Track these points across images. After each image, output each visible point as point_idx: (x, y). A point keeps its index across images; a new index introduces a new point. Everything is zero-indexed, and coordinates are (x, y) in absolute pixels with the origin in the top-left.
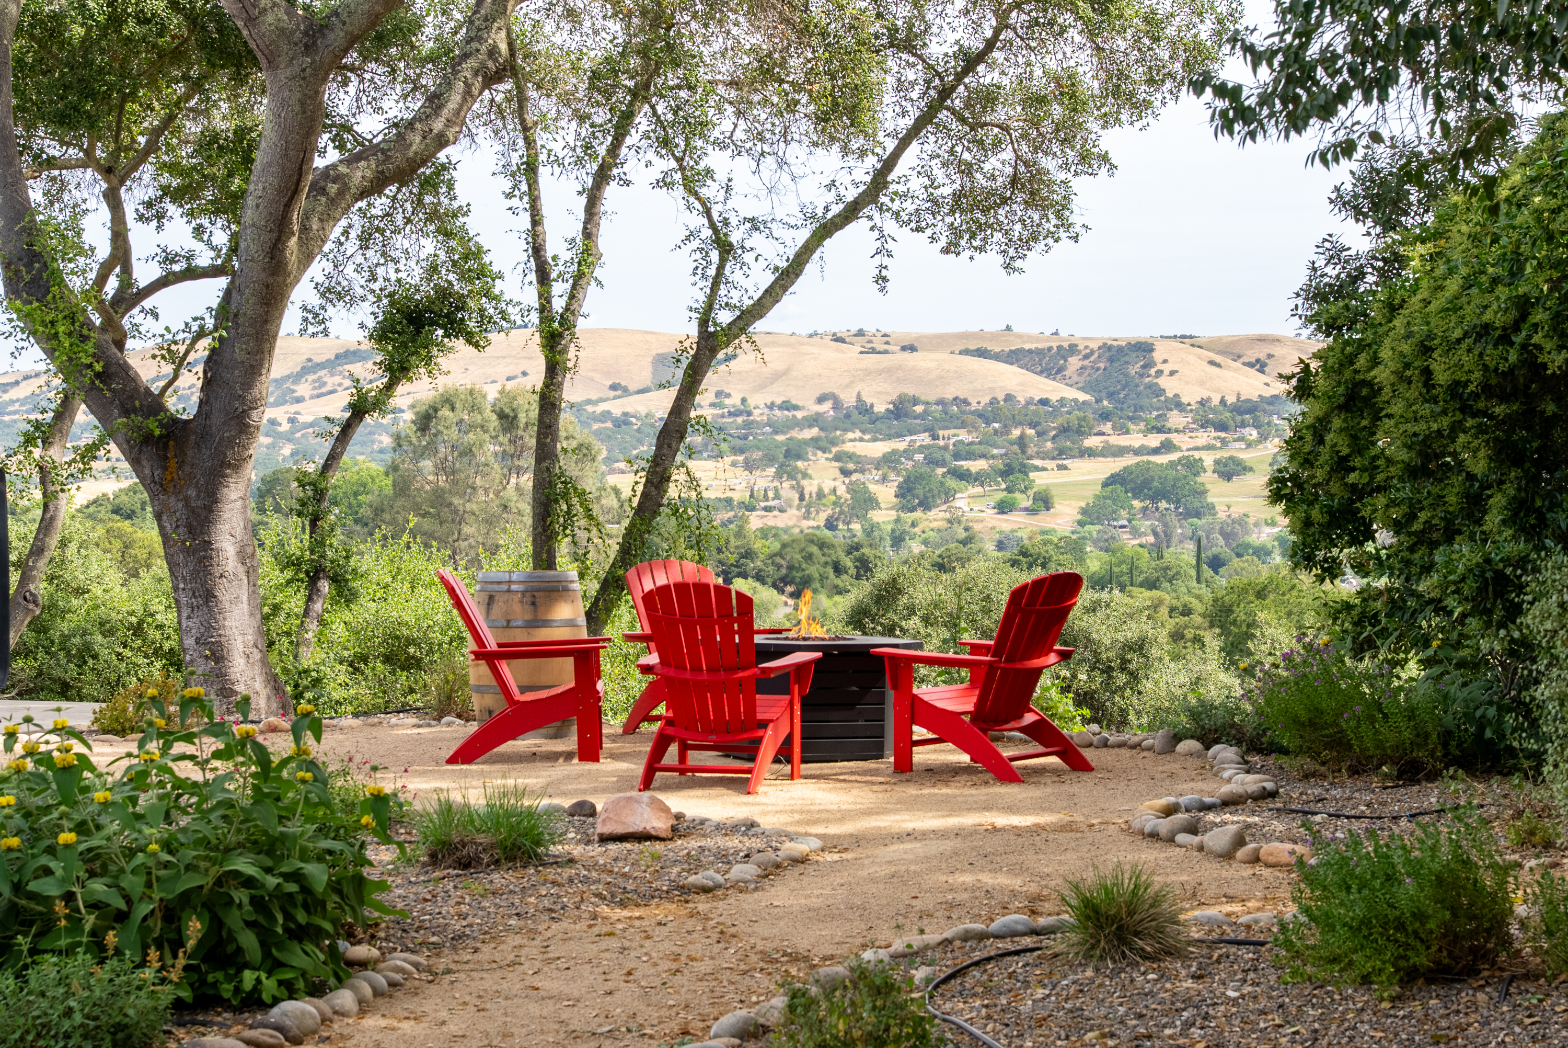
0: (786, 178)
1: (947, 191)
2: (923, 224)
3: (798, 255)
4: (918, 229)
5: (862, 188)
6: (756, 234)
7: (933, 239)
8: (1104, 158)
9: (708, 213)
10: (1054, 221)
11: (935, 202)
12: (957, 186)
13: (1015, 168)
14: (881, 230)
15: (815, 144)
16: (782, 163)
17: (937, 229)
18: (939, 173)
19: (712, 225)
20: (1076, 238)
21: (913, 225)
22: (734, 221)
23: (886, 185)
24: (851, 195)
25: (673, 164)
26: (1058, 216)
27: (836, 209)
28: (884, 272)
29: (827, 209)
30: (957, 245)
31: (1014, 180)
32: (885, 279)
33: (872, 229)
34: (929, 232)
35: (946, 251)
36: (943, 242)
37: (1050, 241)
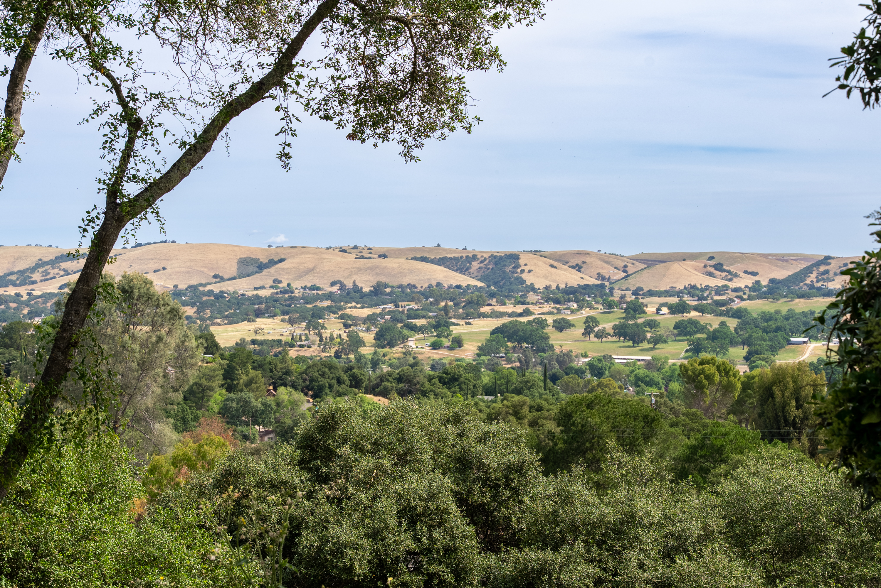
0: (205, 68)
1: (352, 82)
2: (331, 112)
3: (206, 131)
4: (327, 117)
5: (267, 71)
6: (165, 111)
7: (340, 125)
8: (494, 54)
9: (117, 87)
10: (448, 113)
11: (341, 93)
12: (362, 79)
13: (414, 64)
14: (286, 110)
15: (235, 41)
16: (203, 55)
17: (343, 117)
18: (345, 67)
19: (122, 102)
20: (469, 129)
21: (322, 113)
22: (141, 96)
23: (291, 68)
24: (257, 76)
25: (81, 40)
26: (453, 108)
27: (242, 89)
28: (287, 150)
29: (232, 87)
30: (362, 132)
31: (414, 77)
32: (288, 156)
33: (277, 109)
34: (336, 119)
35: (352, 136)
36: (349, 129)
37: (446, 131)
